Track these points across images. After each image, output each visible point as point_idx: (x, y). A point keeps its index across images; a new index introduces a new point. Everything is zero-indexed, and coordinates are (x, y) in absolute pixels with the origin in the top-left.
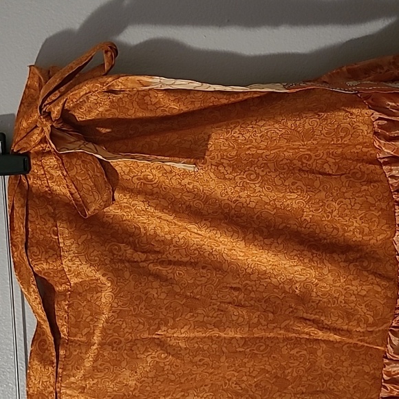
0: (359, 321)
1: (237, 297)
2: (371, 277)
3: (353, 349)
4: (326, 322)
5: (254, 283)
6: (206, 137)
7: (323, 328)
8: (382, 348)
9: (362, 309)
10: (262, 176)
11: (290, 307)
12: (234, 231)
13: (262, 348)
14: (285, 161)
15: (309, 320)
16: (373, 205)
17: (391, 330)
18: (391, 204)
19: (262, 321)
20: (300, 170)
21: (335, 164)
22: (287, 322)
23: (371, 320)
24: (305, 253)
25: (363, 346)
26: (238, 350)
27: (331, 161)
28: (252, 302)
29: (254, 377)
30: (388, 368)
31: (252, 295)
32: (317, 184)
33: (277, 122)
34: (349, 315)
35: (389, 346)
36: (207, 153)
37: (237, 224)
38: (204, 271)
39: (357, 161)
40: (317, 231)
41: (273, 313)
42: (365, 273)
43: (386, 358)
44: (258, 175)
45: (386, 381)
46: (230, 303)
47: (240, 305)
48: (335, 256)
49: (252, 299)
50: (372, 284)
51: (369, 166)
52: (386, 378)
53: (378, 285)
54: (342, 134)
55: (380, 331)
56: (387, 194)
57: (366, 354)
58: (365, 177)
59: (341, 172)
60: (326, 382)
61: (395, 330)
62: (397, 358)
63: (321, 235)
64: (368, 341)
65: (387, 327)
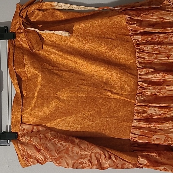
0: (125, 90)
1: (84, 82)
2: (129, 74)
3: (124, 102)
4: (114, 91)
5: (90, 78)
6: (73, 26)
7: (113, 93)
8: (133, 101)
9: (126, 86)
10: (91, 40)
11: (102, 86)
12: (82, 58)
13: (92, 100)
14: (99, 35)
15: (108, 90)
16: (128, 49)
17: (137, 95)
18: (134, 49)
19: (92, 90)
20: (104, 38)
21: (115, 36)
22: (101, 91)
23: (129, 90)
24: (106, 66)
25: (127, 101)
26: (84, 101)
27: (114, 35)
28: (89, 84)
29: (90, 112)
30: (136, 108)
31: (89, 82)
32: (109, 42)
34: (122, 89)
35: (136, 100)
36: (73, 32)
37: (83, 56)
38: (73, 74)
39: (123, 35)
40: (111, 59)
41: (96, 88)
42: (127, 73)
43: (135, 105)
44: (90, 39)
45: (135, 113)
46: (81, 84)
47: (85, 85)
48: (116, 67)
49: (89, 83)
50: (129, 77)
51: (127, 37)
52: (135, 112)
53: (131, 77)
54: (116, 24)
55: (132, 95)
56: (133, 46)
57: (128, 104)
58: (125, 40)
59: (117, 38)
60: (115, 114)
61: (138, 94)
62: (139, 104)
63: (112, 61)
64: (129, 98)
65: (135, 93)
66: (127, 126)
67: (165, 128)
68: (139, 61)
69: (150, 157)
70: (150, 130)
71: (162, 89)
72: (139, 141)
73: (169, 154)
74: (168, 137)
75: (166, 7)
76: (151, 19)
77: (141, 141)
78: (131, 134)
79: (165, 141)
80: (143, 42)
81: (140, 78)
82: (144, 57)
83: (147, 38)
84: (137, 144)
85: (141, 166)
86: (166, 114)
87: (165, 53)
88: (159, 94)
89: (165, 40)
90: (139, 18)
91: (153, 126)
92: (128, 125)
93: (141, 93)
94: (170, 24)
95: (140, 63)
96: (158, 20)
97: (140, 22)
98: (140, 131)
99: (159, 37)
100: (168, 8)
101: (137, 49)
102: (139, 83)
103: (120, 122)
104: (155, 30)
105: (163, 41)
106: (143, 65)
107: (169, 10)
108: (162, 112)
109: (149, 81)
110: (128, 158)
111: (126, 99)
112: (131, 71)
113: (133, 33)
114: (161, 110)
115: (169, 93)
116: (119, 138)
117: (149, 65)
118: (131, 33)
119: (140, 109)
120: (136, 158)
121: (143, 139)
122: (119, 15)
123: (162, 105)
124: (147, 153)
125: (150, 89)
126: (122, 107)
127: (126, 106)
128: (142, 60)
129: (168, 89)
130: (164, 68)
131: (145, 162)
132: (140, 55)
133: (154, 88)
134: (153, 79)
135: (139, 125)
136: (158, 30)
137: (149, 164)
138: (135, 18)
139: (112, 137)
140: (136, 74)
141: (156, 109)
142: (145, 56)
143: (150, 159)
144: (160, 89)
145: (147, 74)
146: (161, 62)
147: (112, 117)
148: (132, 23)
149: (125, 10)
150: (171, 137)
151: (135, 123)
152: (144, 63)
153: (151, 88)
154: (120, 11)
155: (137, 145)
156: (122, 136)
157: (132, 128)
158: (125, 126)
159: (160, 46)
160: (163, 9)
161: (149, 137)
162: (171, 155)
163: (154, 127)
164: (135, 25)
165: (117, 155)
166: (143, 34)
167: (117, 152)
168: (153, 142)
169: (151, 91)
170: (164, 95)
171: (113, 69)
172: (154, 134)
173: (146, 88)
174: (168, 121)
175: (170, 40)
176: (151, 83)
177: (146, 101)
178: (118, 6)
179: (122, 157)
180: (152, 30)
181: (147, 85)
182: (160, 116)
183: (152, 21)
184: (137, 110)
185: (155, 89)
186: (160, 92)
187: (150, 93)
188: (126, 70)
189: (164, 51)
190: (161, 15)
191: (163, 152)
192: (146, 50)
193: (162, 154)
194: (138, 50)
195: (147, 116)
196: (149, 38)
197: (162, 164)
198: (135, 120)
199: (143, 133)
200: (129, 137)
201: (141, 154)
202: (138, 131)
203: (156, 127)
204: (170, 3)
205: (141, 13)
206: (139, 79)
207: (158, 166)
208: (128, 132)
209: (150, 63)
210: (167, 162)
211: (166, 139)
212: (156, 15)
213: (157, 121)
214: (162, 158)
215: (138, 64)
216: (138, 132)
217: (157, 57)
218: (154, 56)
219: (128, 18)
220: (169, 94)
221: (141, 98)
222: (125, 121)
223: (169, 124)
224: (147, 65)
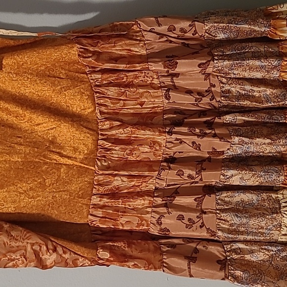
0: (80, 152)
1: (20, 141)
2: (84, 129)
3: (79, 168)
4: (64, 153)
5: (29, 135)
6: (2, 58)
7: (62, 155)
9: (82, 147)
10: (30, 79)
11: (46, 145)
12: (17, 106)
13: (32, 167)
14: (41, 72)
15: (56, 152)
16: (84, 93)
17: (97, 158)
18: (92, 92)
19: (31, 152)
20: (49, 76)
21: (65, 73)
22: (44, 153)
23: (86, 152)
24: (52, 116)
25: (84, 167)
26: (20, 167)
27: (63, 72)
28: (27, 144)
29: (29, 184)
30: (96, 178)
31: (28, 140)
32: (56, 83)
33: (35, 51)
34: (75, 150)
35: (96, 166)
36: (3, 66)
37: (18, 102)
38: (3, 128)
39: (76, 72)
40: (59, 107)
41: (37, 148)
42: (82, 127)
43: (96, 173)
44: (28, 78)
45: (95, 185)
46: (16, 144)
47: (21, 145)
48: (67, 119)
49: (27, 142)
50: (85, 133)
51: (82, 75)
52: (95, 183)
53: (88, 133)
54: (64, 56)
55: (91, 158)
56: (90, 88)
57: (86, 172)
58: (80, 80)
59: (68, 77)
60: (66, 186)
61: (99, 158)
62: (101, 172)
63: (61, 109)
64: (86, 163)
65: (94, 156)
66: (84, 204)
67: (139, 207)
68: (100, 110)
69: (116, 248)
70: (117, 210)
71: (134, 149)
72: (101, 226)
73: (145, 244)
74: (142, 219)
75: (135, 34)
76: (114, 51)
77: (105, 226)
78: (89, 216)
79: (139, 225)
80: (105, 82)
81: (102, 135)
82: (107, 104)
83: (110, 77)
84: (101, 231)
85: (101, 262)
86: (139, 186)
87: (136, 99)
88: (131, 158)
89: (136, 81)
90: (97, 49)
91: (122, 204)
92: (85, 202)
93: (104, 156)
94: (140, 58)
95: (101, 113)
96: (124, 53)
97: (97, 55)
98: (102, 212)
99: (127, 76)
100: (136, 36)
101: (97, 92)
102: (100, 142)
103: (72, 198)
104: (118, 67)
105: (132, 81)
106: (107, 116)
107: (139, 38)
108: (133, 183)
109: (115, 139)
110: (82, 251)
111: (82, 165)
112: (88, 124)
113: (91, 69)
114: (132, 181)
115: (144, 156)
116: (72, 221)
117: (115, 116)
118: (88, 69)
119: (102, 179)
120: (95, 251)
121: (107, 223)
122: (69, 44)
123: (133, 173)
124: (111, 243)
125: (116, 150)
126: (76, 177)
127: (82, 175)
128: (103, 109)
129: (142, 151)
130: (136, 120)
131: (107, 256)
132: (102, 101)
133: (122, 148)
134: (120, 137)
135: (101, 203)
136: (122, 66)
137: (112, 259)
138: (91, 49)
139: (62, 220)
140: (95, 128)
141: (125, 179)
142: (108, 102)
143: (115, 251)
144: (131, 151)
145: (111, 128)
146: (132, 111)
147: (61, 191)
148: (86, 56)
149: (78, 37)
150: (146, 219)
151: (95, 200)
152: (108, 113)
153: (117, 148)
154: (72, 38)
155: (101, 233)
156: (76, 218)
157: (91, 206)
158: (80, 205)
159: (128, 89)
160: (130, 37)
161: (115, 220)
162: (147, 245)
163: (123, 206)
164: (90, 59)
165: (66, 246)
166: (104, 71)
167: (65, 243)
168: (121, 228)
169: (117, 152)
170: (138, 159)
171: (62, 121)
172: (122, 215)
173: (111, 149)
174: (142, 196)
175: (142, 80)
176: (117, 141)
177: (110, 167)
178: (71, 32)
179: (73, 249)
181: (110, 144)
182: (131, 190)
183: (116, 53)
184: (98, 181)
185: (124, 150)
186: (131, 154)
187: (117, 156)
188: (81, 123)
189: (133, 95)
190: (127, 45)
191: (135, 241)
192: (109, 95)
193: (134, 244)
194: (98, 94)
195: (111, 190)
196: (112, 78)
197: (132, 258)
198: (94, 195)
199: (107, 215)
200: (86, 221)
201: (103, 244)
202: (100, 211)
203: (125, 205)
204: (140, 28)
205: (98, 42)
206: (100, 136)
207: (126, 262)
208: (85, 214)
209: (117, 114)
210: (140, 255)
211: (140, 222)
212: (120, 45)
213: (127, 197)
214: (133, 249)
215: (99, 114)
216: (99, 213)
217: (124, 105)
218: (121, 103)
219: (81, 48)
220: (145, 158)
221: (103, 163)
222: (80, 196)
223: (144, 200)
224: (112, 116)
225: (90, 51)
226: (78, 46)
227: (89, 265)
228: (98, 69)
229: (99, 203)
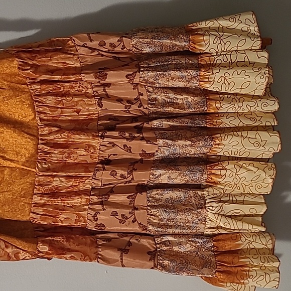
0: (22, 156)
2: (25, 134)
3: (21, 171)
4: (7, 157)
8: (35, 170)
9: (23, 151)
16: (24, 102)
17: (38, 161)
21: (8, 84)
23: (27, 155)
25: (26, 169)
27: (6, 83)
30: (37, 179)
34: (17, 154)
35: (37, 168)
39: (18, 84)
40: (3, 115)
42: (23, 133)
43: (37, 175)
48: (9, 126)
50: (26, 138)
51: (23, 86)
52: (37, 184)
53: (29, 138)
54: (5, 69)
55: (32, 161)
56: (30, 97)
57: (28, 174)
58: (20, 90)
59: (11, 88)
60: (9, 187)
61: (40, 161)
62: (41, 174)
63: (4, 117)
64: (27, 165)
65: (35, 159)
66: (26, 203)
67: (77, 205)
68: (40, 118)
69: (56, 243)
70: (56, 208)
71: (72, 153)
72: (42, 223)
73: (82, 239)
74: (79, 216)
75: (69, 49)
76: (51, 64)
77: (46, 223)
78: (31, 214)
79: (76, 221)
80: (44, 92)
81: (42, 139)
82: (46, 112)
83: (48, 87)
84: (43, 228)
85: (40, 254)
86: (77, 185)
87: (72, 107)
88: (70, 161)
89: (72, 91)
90: (35, 62)
91: (61, 203)
92: (27, 202)
93: (44, 159)
94: (75, 70)
95: (41, 120)
96: (60, 65)
97: (35, 68)
98: (43, 210)
99: (63, 87)
100: (71, 51)
101: (36, 101)
102: (40, 146)
103: (15, 197)
104: (54, 78)
105: (69, 91)
106: (47, 123)
107: (73, 53)
108: (71, 183)
109: (54, 143)
110: (23, 245)
111: (24, 167)
112: (29, 130)
113: (31, 81)
114: (70, 181)
115: (81, 158)
116: (15, 219)
117: (54, 123)
118: (28, 81)
119: (42, 180)
120: (36, 245)
121: (47, 220)
122: (10, 58)
123: (70, 174)
124: (51, 238)
125: (55, 154)
126: (18, 178)
127: (24, 177)
128: (43, 116)
129: (80, 154)
130: (73, 126)
131: (46, 249)
132: (41, 109)
133: (60, 152)
134: (59, 141)
135: (42, 202)
136: (57, 78)
137: (50, 252)
138: (30, 62)
139: (5, 218)
140: (36, 134)
141: (63, 180)
142: (47, 111)
143: (54, 245)
144: (69, 154)
145: (50, 133)
146: (70, 118)
147: (5, 192)
148: (26, 68)
149: (18, 52)
150: (83, 215)
151: (36, 199)
152: (47, 120)
153: (56, 152)
154: (13, 52)
155: (43, 230)
156: (19, 216)
157: (32, 206)
158: (22, 203)
159: (64, 98)
160: (65, 51)
161: (55, 217)
162: (84, 239)
163: (62, 204)
164: (29, 71)
165: (8, 241)
166: (42, 82)
167: (8, 238)
168: (60, 224)
169: (56, 156)
170: (76, 161)
171: (5, 128)
172: (61, 213)
173: (50, 152)
174: (79, 195)
175: (77, 90)
176: (56, 145)
177: (50, 169)
179: (15, 243)
180: (50, 78)
181: (49, 148)
182: (70, 189)
183: (52, 66)
184: (39, 181)
185: (63, 153)
186: (69, 157)
187: (56, 159)
188: (23, 129)
189: (69, 104)
190: (62, 58)
191: (74, 236)
192: (47, 104)
193: (72, 238)
194: (37, 103)
195: (51, 189)
196: (50, 88)
197: (70, 250)
198: (35, 194)
199: (48, 212)
200: (28, 218)
201: (43, 239)
202: (41, 209)
203: (64, 203)
204: (74, 44)
205: (36, 56)
206: (40, 141)
207: (63, 254)
208: (27, 212)
209: (56, 120)
210: (77, 248)
211: (78, 218)
212: (56, 59)
213: (65, 196)
214: (71, 243)
215: (39, 121)
216: (40, 211)
217: (62, 112)
218: (59, 111)
219: (20, 62)
220: (82, 161)
221: (43, 166)
222: (22, 196)
223: (81, 198)
224: (51, 123)
225: (29, 64)
226: (17, 59)
227: (30, 259)
228: (38, 80)
229: (40, 201)
